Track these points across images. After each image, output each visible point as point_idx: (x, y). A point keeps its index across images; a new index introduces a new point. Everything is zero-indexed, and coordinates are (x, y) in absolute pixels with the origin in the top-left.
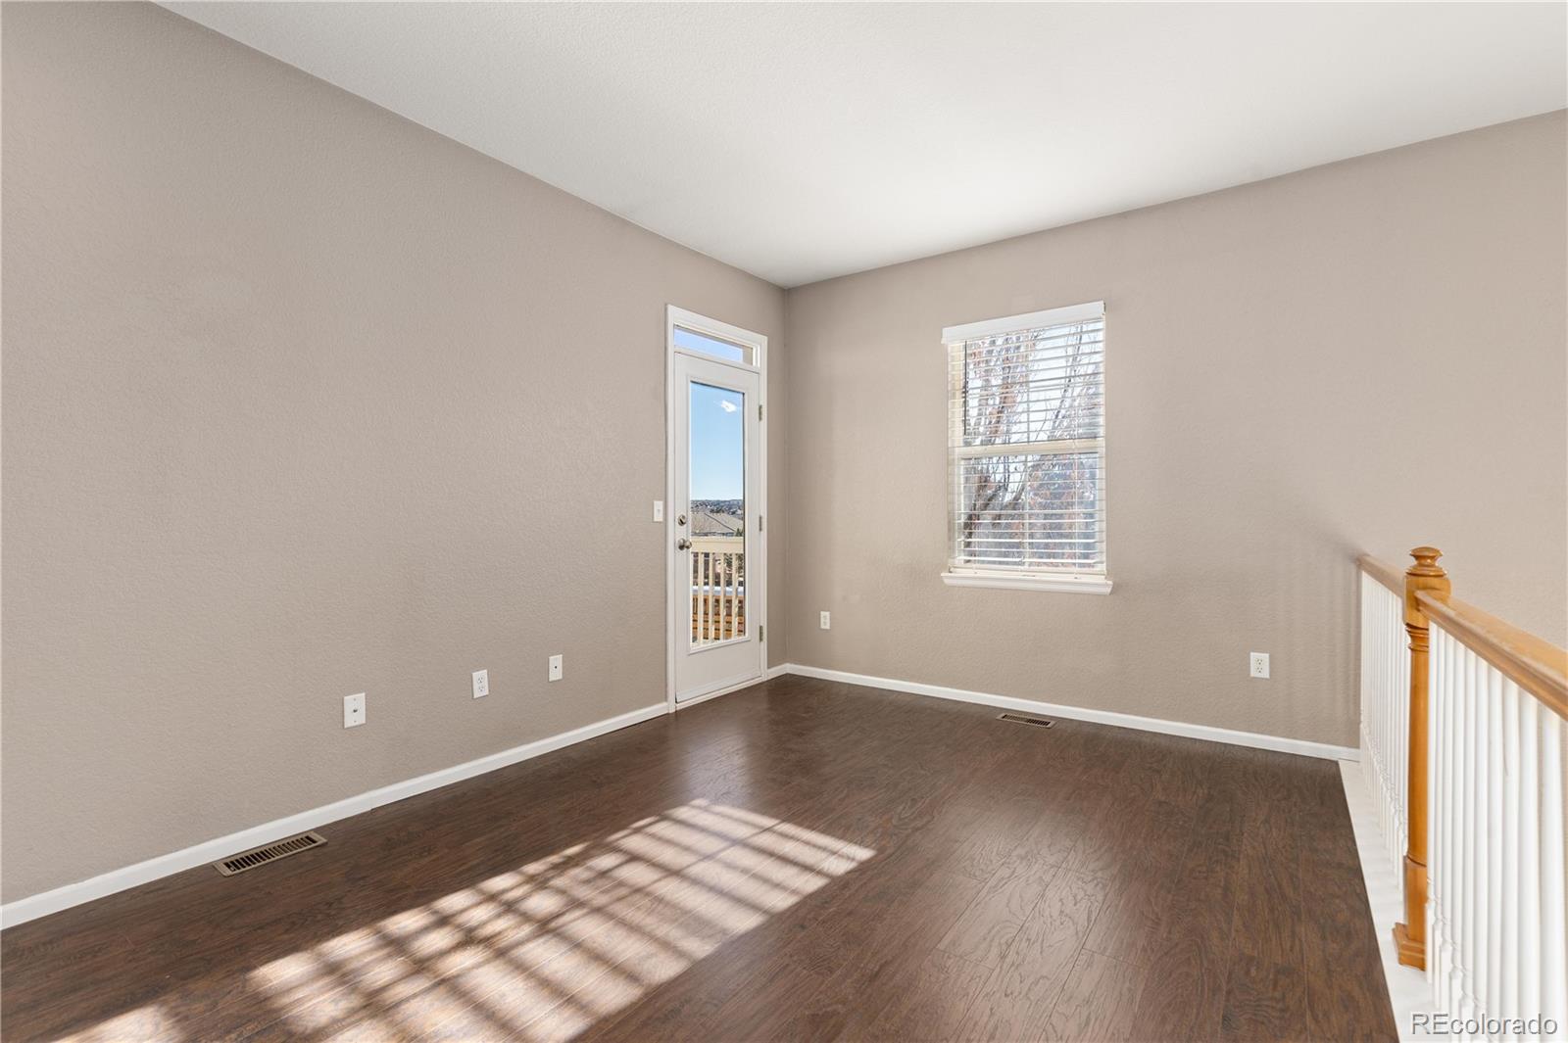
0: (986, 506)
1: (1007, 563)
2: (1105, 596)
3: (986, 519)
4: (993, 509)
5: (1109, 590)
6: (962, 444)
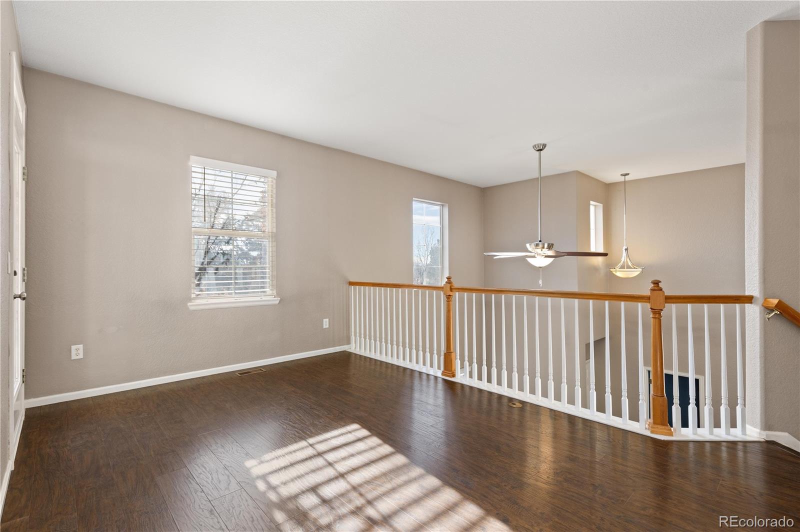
0: (209, 263)
1: (248, 293)
2: (275, 305)
3: (211, 271)
4: (214, 265)
5: (278, 302)
6: (210, 227)
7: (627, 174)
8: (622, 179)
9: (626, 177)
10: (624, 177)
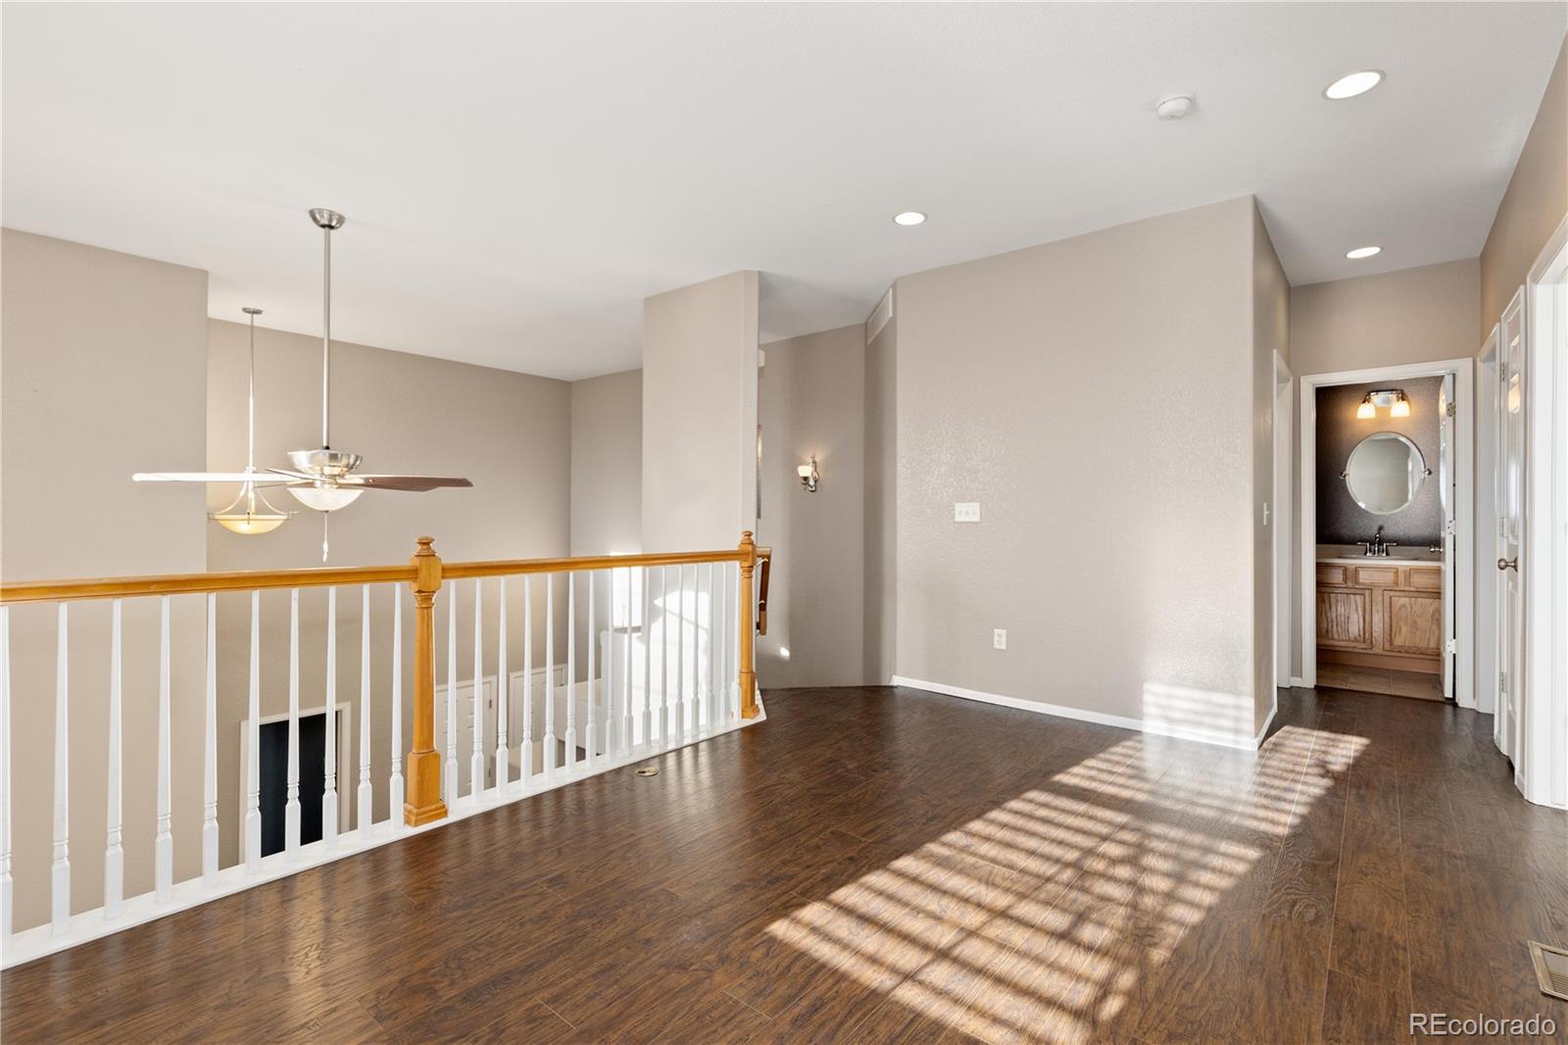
7: (258, 312)
8: (246, 319)
9: (255, 316)
10: (249, 315)
